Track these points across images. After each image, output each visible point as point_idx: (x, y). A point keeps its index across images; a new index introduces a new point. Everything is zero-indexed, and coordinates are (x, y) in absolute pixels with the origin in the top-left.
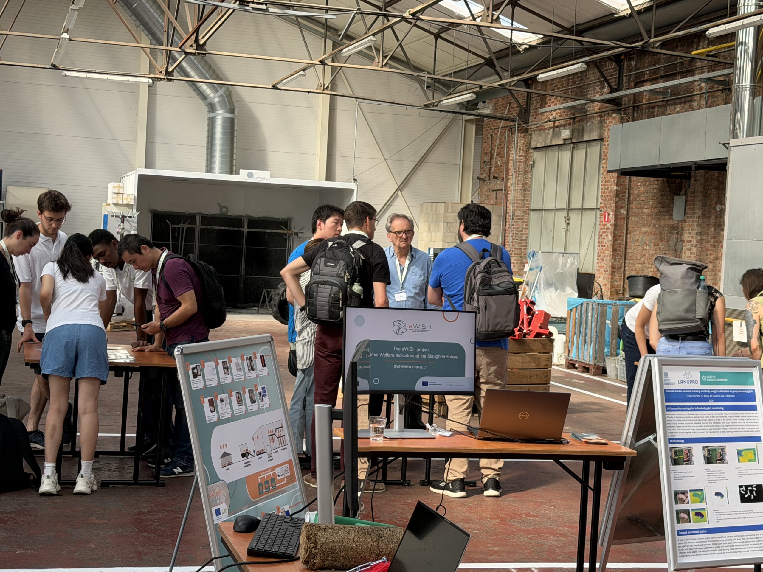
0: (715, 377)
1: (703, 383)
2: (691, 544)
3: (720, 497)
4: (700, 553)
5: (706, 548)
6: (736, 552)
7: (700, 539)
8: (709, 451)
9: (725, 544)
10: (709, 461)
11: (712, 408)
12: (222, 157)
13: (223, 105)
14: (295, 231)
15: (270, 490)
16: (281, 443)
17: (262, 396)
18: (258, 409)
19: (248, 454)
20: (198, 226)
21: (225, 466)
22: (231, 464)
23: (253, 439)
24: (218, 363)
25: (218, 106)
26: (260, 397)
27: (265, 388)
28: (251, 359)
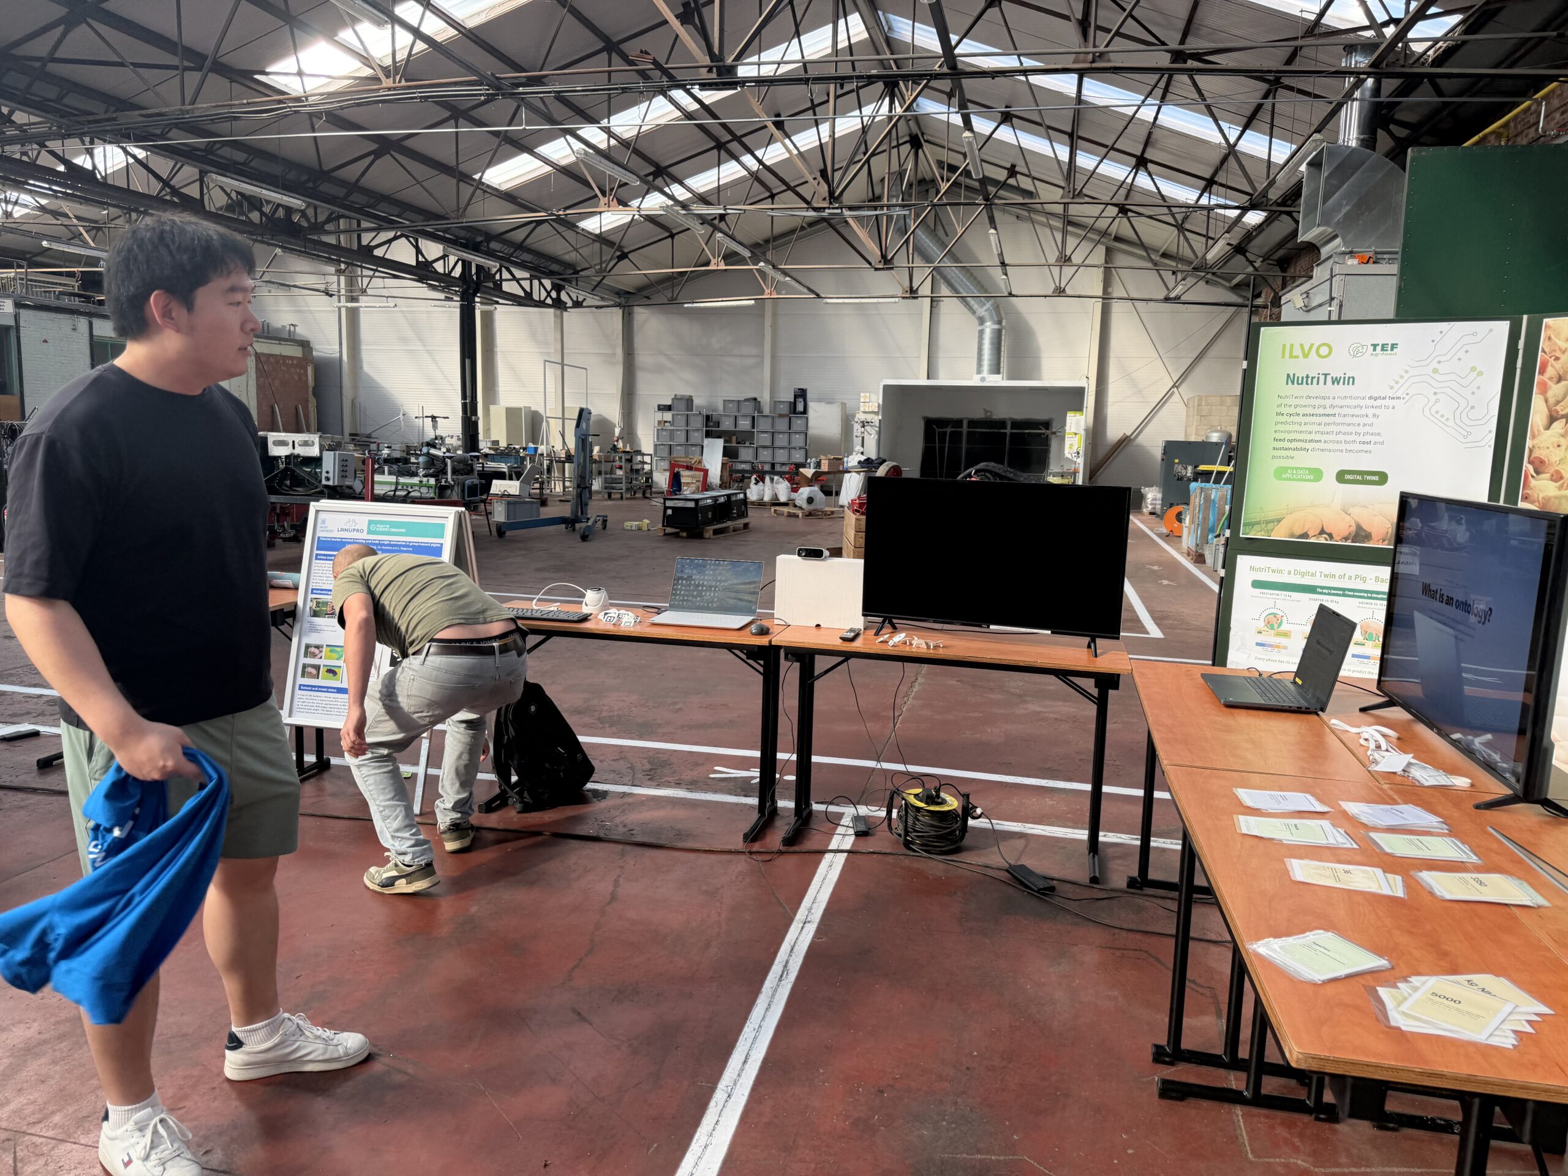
0: (388, 526)
12: (990, 365)
13: (992, 319)
14: (1054, 430)
20: (965, 429)
25: (986, 318)
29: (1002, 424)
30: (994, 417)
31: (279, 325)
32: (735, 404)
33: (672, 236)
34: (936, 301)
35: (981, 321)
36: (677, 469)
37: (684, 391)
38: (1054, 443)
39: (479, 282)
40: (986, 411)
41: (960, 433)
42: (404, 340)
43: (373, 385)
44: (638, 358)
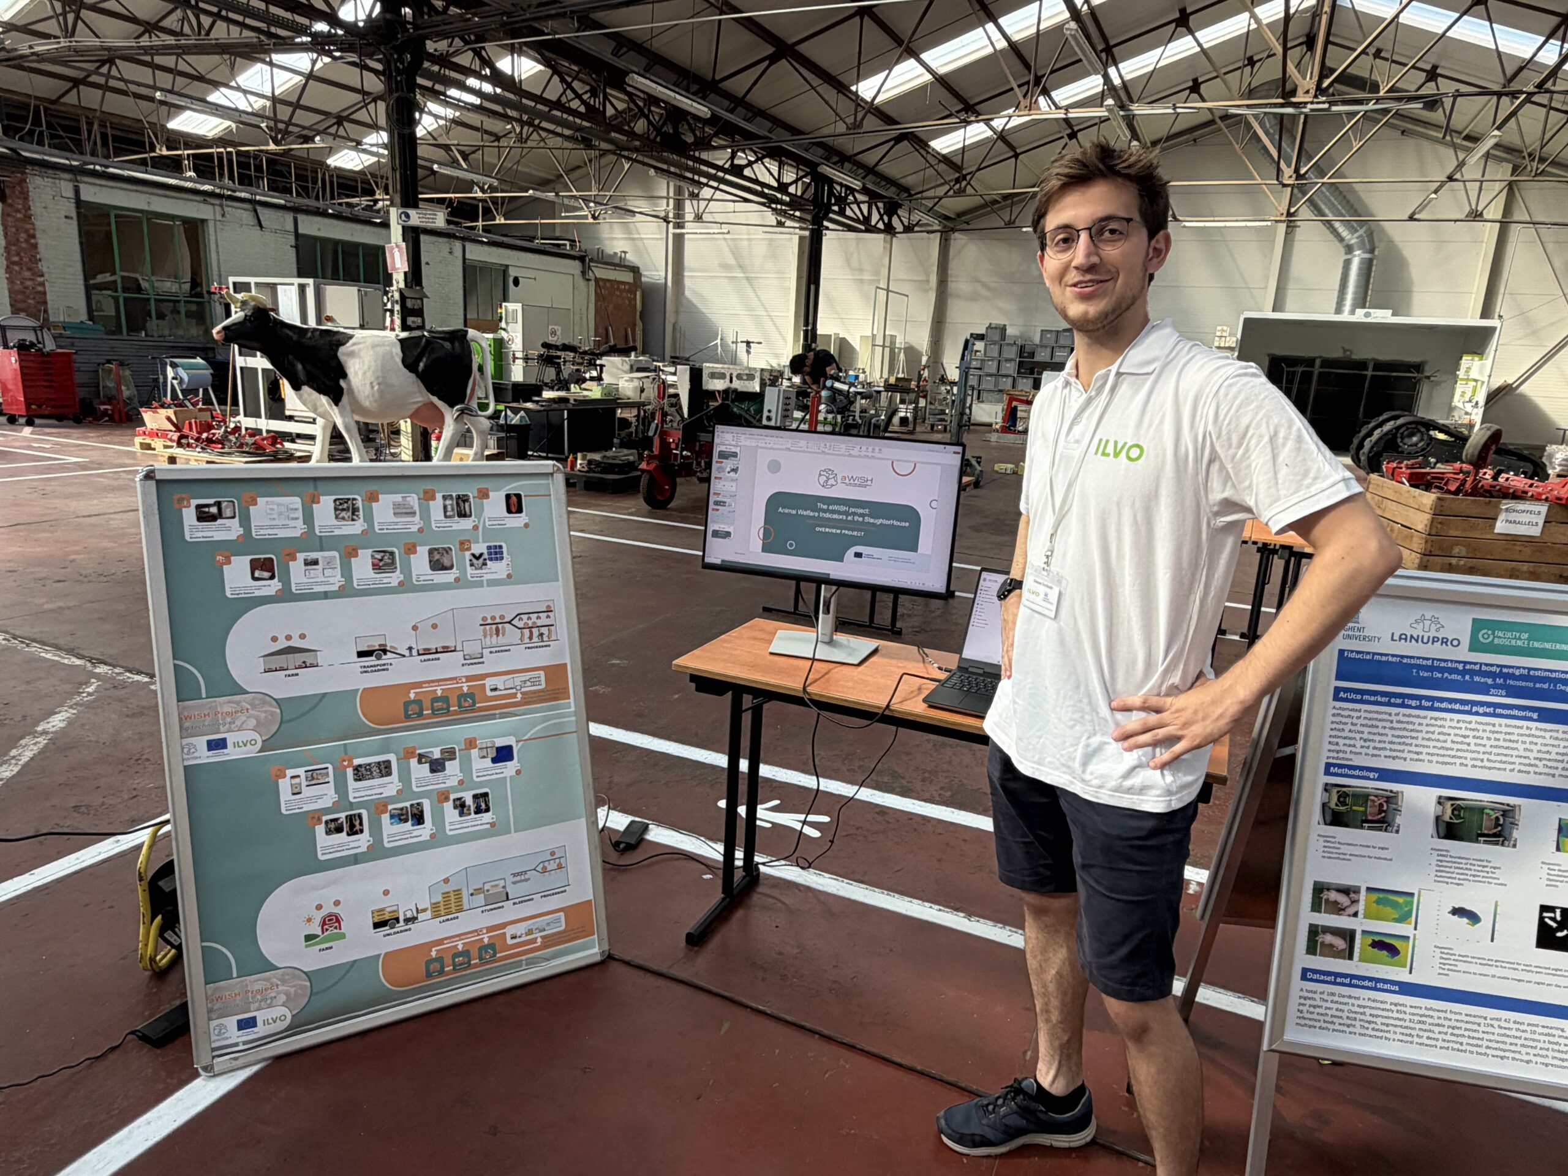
0: (1526, 635)
1: (1475, 647)
2: (1341, 1007)
3: (1465, 920)
4: (1363, 1031)
5: (1387, 1025)
6: (1484, 1054)
7: (1374, 1001)
8: (1456, 809)
9: (1453, 1028)
10: (1451, 831)
11: (1495, 710)
12: (1354, 299)
13: (1362, 246)
14: (1427, 374)
15: (448, 712)
16: (531, 638)
17: (481, 560)
18: (457, 580)
19: (385, 651)
20: (1317, 369)
21: (282, 669)
22: (312, 666)
23: (415, 628)
24: (315, 500)
25: (1355, 247)
26: (475, 561)
27: (501, 547)
28: (462, 499)
29: (1362, 365)
30: (1354, 357)
31: (611, 253)
32: (1054, 335)
33: (1016, 156)
34: (1291, 228)
35: (1349, 249)
36: (1014, 403)
37: (1000, 321)
38: (1425, 389)
39: (830, 204)
40: (1345, 350)
41: (1311, 374)
42: (725, 267)
43: (693, 311)
44: (953, 286)
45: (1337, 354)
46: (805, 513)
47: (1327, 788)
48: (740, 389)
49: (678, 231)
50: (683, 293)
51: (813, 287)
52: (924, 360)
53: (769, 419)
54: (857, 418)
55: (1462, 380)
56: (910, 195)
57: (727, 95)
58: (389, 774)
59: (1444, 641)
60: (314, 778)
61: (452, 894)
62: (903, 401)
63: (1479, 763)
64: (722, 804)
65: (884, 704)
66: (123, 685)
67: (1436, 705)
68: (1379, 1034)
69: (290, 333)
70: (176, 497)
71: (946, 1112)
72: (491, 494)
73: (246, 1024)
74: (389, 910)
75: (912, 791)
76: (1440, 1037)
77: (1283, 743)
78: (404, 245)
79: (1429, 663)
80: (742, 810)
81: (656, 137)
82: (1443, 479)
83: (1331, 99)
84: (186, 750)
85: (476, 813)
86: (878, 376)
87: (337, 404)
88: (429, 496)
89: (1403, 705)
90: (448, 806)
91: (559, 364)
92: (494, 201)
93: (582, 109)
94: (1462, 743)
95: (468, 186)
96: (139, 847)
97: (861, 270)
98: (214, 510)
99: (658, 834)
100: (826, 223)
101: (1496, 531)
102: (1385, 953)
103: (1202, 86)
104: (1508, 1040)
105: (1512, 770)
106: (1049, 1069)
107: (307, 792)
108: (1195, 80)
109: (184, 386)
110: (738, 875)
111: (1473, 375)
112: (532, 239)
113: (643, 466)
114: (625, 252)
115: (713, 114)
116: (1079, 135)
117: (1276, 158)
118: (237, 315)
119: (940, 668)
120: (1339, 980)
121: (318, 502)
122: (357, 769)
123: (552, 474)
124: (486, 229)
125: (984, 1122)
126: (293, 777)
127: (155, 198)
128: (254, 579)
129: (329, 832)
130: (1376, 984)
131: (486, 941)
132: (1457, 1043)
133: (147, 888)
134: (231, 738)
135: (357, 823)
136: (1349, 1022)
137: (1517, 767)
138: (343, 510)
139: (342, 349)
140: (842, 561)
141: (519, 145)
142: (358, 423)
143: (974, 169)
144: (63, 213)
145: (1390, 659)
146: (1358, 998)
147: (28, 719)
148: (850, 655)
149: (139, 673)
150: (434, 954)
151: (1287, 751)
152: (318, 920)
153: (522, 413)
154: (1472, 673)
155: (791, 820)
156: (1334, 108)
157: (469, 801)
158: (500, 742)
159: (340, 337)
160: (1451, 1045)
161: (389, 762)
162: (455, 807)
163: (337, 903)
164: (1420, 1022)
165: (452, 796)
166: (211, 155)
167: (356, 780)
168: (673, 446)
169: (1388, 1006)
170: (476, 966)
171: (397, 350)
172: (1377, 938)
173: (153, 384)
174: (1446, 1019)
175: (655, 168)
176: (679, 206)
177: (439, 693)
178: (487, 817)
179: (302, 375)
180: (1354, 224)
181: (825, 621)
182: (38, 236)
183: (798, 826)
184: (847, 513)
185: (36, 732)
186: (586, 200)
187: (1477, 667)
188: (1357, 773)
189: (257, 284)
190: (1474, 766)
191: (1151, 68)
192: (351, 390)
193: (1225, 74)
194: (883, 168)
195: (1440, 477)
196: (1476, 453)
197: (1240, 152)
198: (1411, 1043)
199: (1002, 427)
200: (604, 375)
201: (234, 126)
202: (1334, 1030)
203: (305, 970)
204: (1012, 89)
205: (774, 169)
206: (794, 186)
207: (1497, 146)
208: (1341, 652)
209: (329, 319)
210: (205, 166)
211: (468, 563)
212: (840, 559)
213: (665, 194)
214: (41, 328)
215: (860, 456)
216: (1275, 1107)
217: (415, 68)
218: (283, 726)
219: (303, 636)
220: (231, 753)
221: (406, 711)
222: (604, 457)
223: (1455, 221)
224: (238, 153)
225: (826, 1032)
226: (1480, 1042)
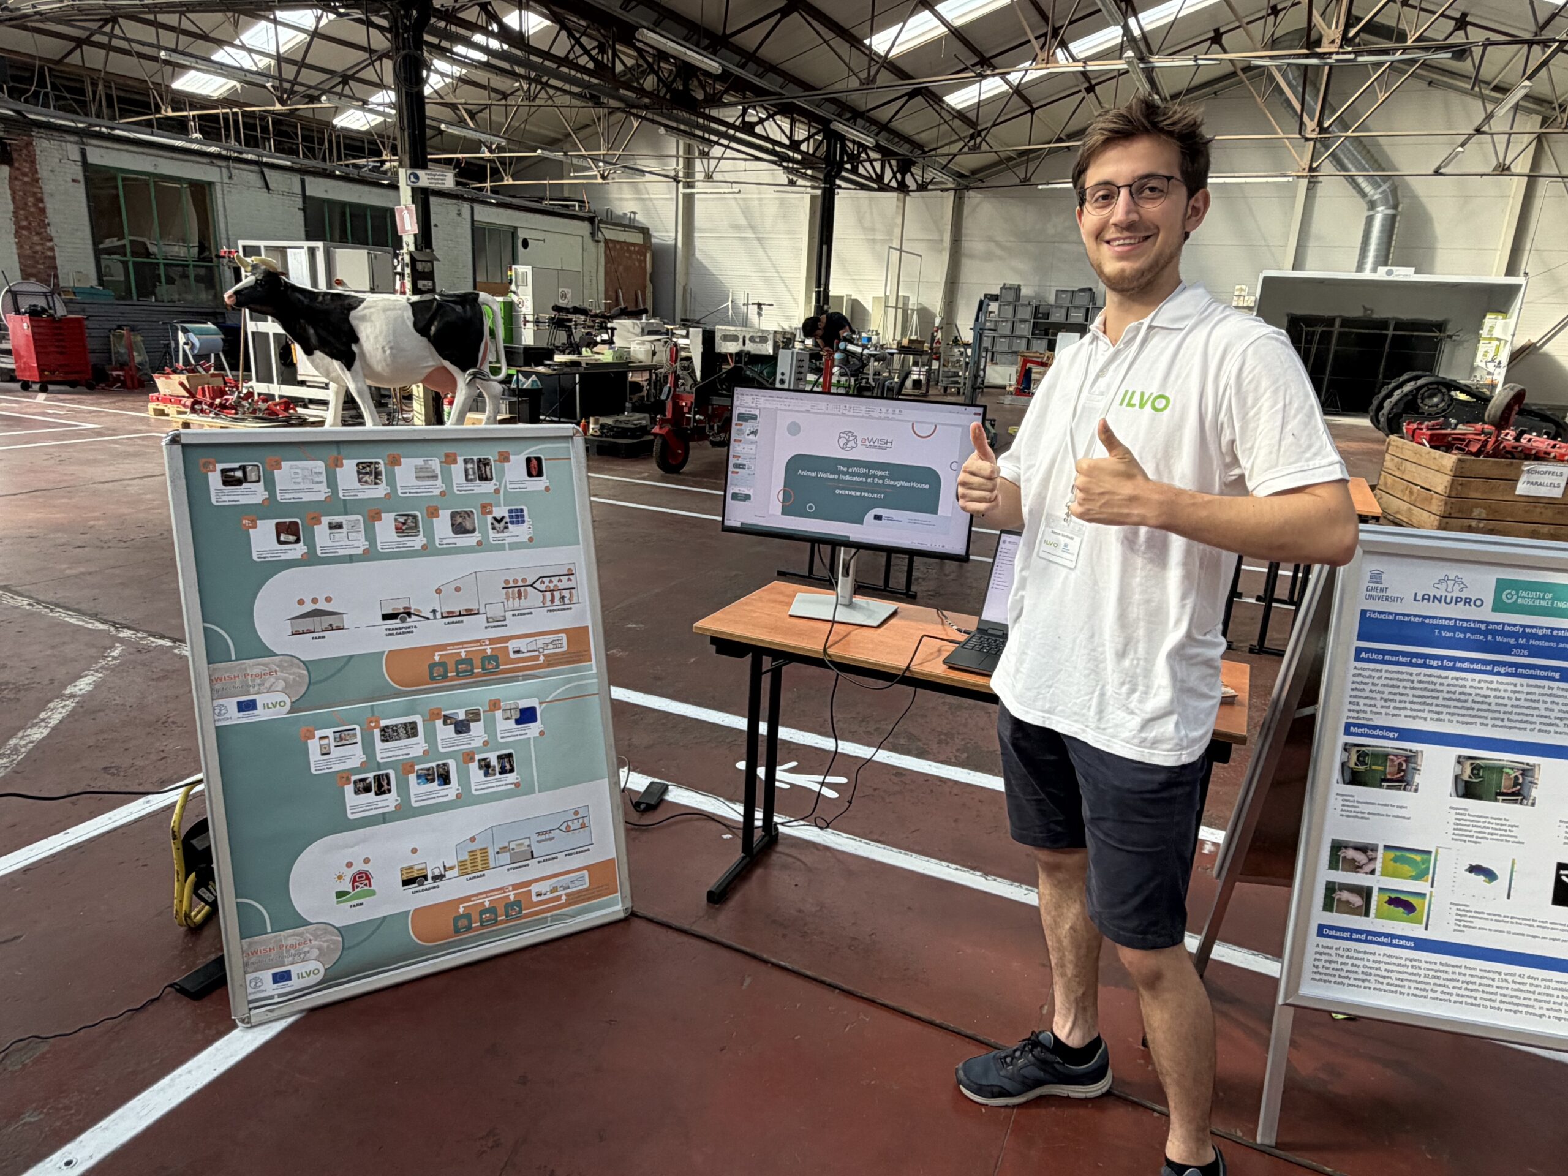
0: (1550, 595)
1: (1498, 606)
2: (1356, 962)
3: (1482, 878)
4: (1379, 986)
5: (1402, 980)
6: (1498, 1008)
7: (1389, 956)
8: (1476, 769)
9: (1468, 983)
10: (1468, 790)
11: (1519, 671)
12: (1377, 257)
13: (1385, 201)
14: (1449, 333)
15: (472, 674)
16: (552, 601)
17: (503, 524)
18: (479, 543)
19: (409, 614)
20: (1337, 328)
21: (309, 632)
22: (338, 628)
23: (439, 591)
24: (338, 463)
25: (1379, 202)
26: (496, 525)
27: (522, 510)
28: (483, 463)
29: (1383, 324)
30: (1375, 316)
31: (621, 213)
32: (1069, 294)
33: (1032, 111)
34: (1313, 182)
35: (1372, 205)
36: (1029, 365)
37: (1013, 281)
38: (1447, 348)
39: (842, 163)
40: (1365, 309)
41: (1330, 333)
42: (736, 227)
43: (704, 272)
44: (967, 245)
45: (1357, 313)
46: (825, 476)
47: (1347, 748)
48: (753, 352)
49: (688, 191)
50: (693, 255)
51: (825, 248)
52: (938, 321)
53: (782, 382)
54: (871, 380)
55: (1485, 339)
56: (924, 152)
57: (738, 50)
58: (415, 735)
59: (1468, 601)
60: (342, 739)
61: (478, 853)
62: (916, 364)
63: (1500, 723)
64: (742, 765)
65: (904, 665)
66: (147, 649)
67: (1458, 665)
68: (1393, 988)
69: (300, 297)
70: (203, 460)
71: (964, 1064)
72: (512, 457)
73: (281, 977)
74: (416, 867)
75: (929, 753)
76: (1455, 991)
77: (1303, 704)
78: (413, 207)
79: (1452, 623)
80: (761, 772)
81: (666, 94)
82: (1464, 440)
83: (1357, 49)
84: (217, 711)
85: (501, 773)
86: (891, 338)
87: (349, 369)
88: (450, 459)
89: (1424, 666)
90: (474, 766)
91: (570, 327)
92: (502, 161)
93: (591, 65)
94: (1482, 703)
95: (476, 146)
96: (174, 805)
97: (873, 230)
98: (239, 474)
99: (678, 795)
100: (838, 182)
101: (1517, 493)
102: (1401, 910)
103: (1224, 37)
104: (1523, 995)
105: (1532, 730)
106: (1065, 1022)
107: (336, 753)
108: (1217, 31)
109: (196, 352)
110: (758, 834)
111: (1497, 333)
112: (540, 200)
113: (656, 430)
114: (635, 213)
115: (724, 70)
116: (1097, 88)
117: (1299, 110)
118: (248, 279)
119: (959, 630)
120: (1355, 936)
121: (341, 466)
122: (384, 730)
123: (572, 437)
124: (495, 191)
125: (1003, 1073)
126: (321, 738)
127: (161, 160)
128: (280, 542)
129: (357, 792)
130: (1391, 940)
131: (512, 898)
132: (1471, 997)
133: (180, 846)
134: (260, 700)
135: (385, 783)
136: (1365, 977)
137: (1538, 727)
138: (366, 473)
139: (353, 313)
140: (861, 523)
141: (526, 103)
142: (370, 387)
143: (989, 125)
144: (69, 178)
145: (1413, 619)
146: (1374, 954)
147: (56, 683)
148: (869, 617)
149: (162, 637)
150: (461, 910)
151: (1307, 711)
152: (348, 878)
153: (534, 377)
154: (1495, 633)
155: (809, 781)
156: (1360, 59)
157: (494, 762)
158: (524, 704)
159: (351, 301)
160: (1464, 999)
161: (415, 723)
162: (480, 768)
163: (367, 861)
164: (1434, 977)
165: (478, 757)
166: (217, 116)
167: (383, 741)
168: (686, 410)
169: (1403, 962)
170: (503, 922)
171: (409, 314)
172: (1393, 896)
173: (164, 350)
174: (1460, 974)
175: (666, 126)
176: (689, 165)
177: (463, 655)
178: (511, 777)
179: (314, 340)
180: (1378, 179)
181: (844, 584)
182: (46, 200)
183: (816, 788)
184: (867, 476)
185: (64, 695)
186: (595, 160)
187: (1500, 628)
188: (1377, 732)
189: (266, 247)
190: (1494, 726)
191: (1172, 18)
192: (363, 354)
193: (1248, 23)
194: (896, 125)
195: (1461, 438)
196: (1499, 413)
197: (1262, 106)
198: (1425, 997)
199: (1017, 389)
200: (615, 339)
201: (238, 85)
202: (1349, 985)
203: (337, 925)
204: (1029, 41)
205: (786, 125)
206: (806, 144)
207: (1526, 97)
208: (1363, 613)
209: (340, 283)
210: (211, 128)
211: (490, 527)
212: (860, 521)
213: (674, 153)
214: (52, 293)
215: (880, 418)
216: (1288, 1061)
217: (421, 25)
218: (311, 687)
219: (328, 600)
220: (261, 715)
221: (431, 673)
222: (617, 421)
223: (1482, 175)
224: (244, 114)
225: (846, 987)
226: (1493, 997)
